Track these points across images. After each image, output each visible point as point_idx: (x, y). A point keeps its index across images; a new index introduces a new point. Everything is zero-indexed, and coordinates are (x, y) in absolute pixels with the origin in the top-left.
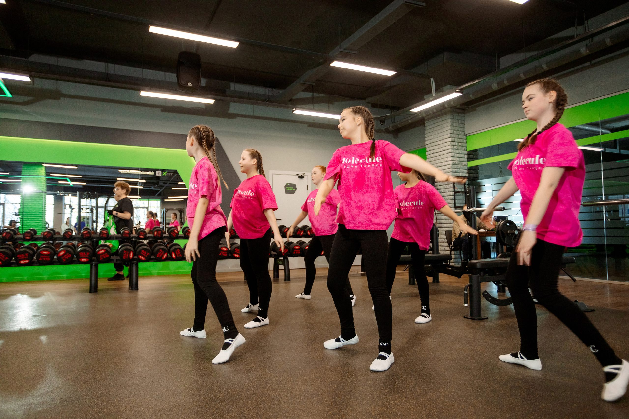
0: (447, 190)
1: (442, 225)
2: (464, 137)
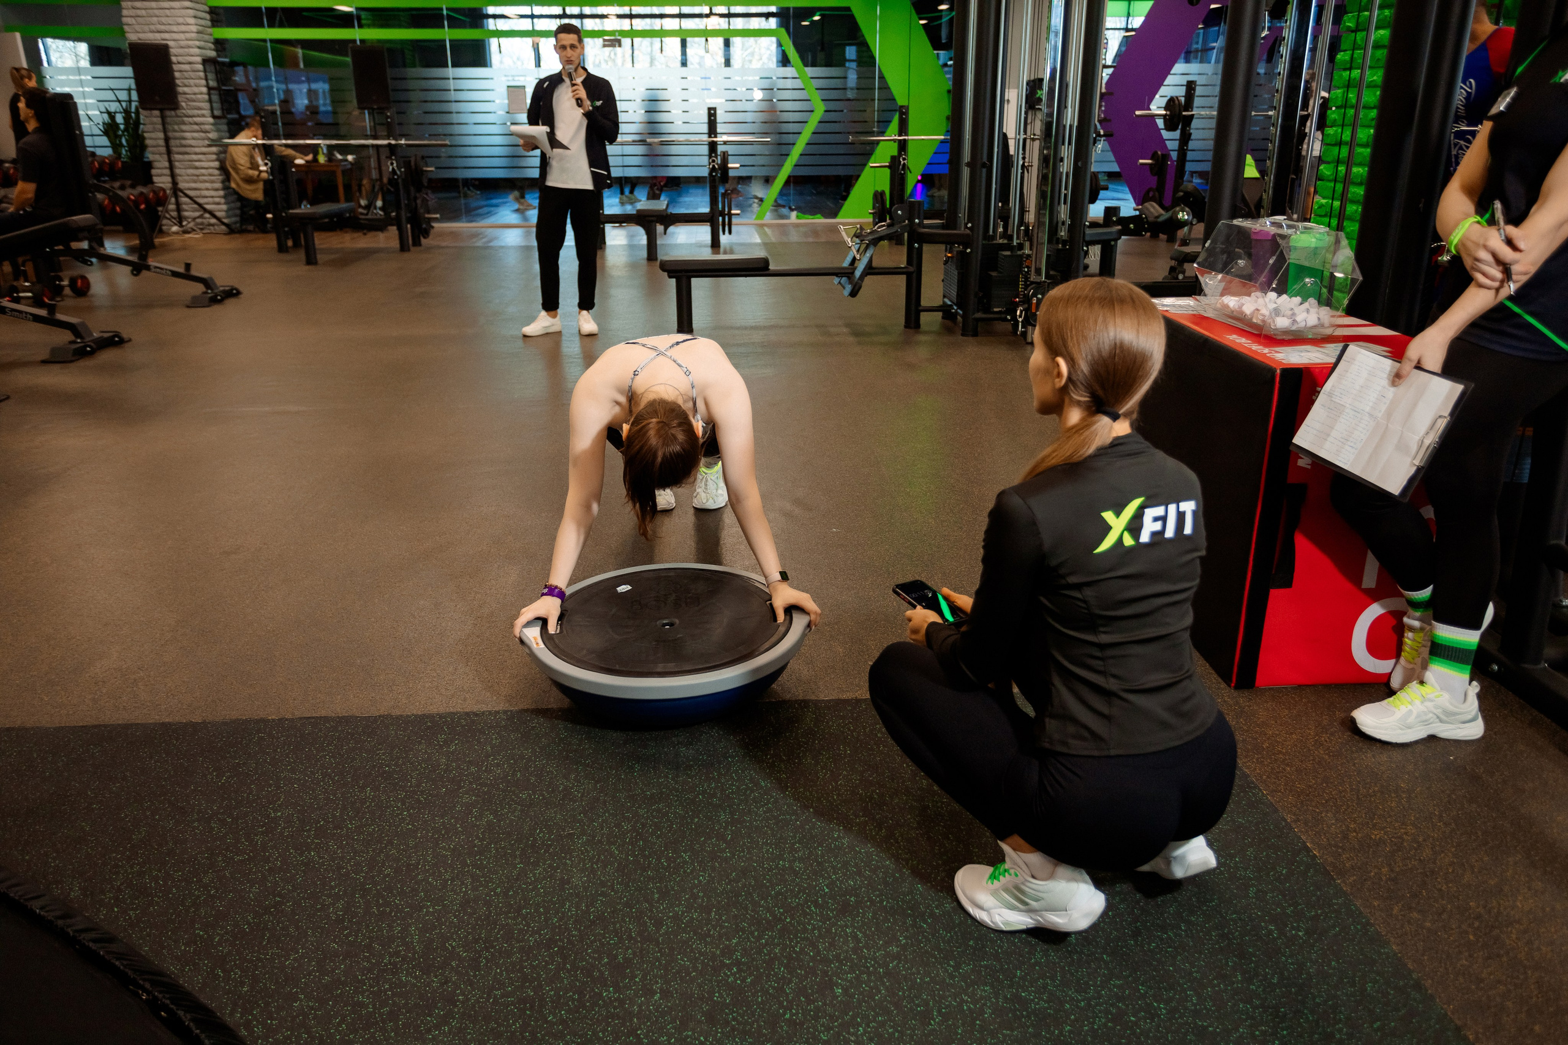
0: (192, 82)
1: (188, 150)
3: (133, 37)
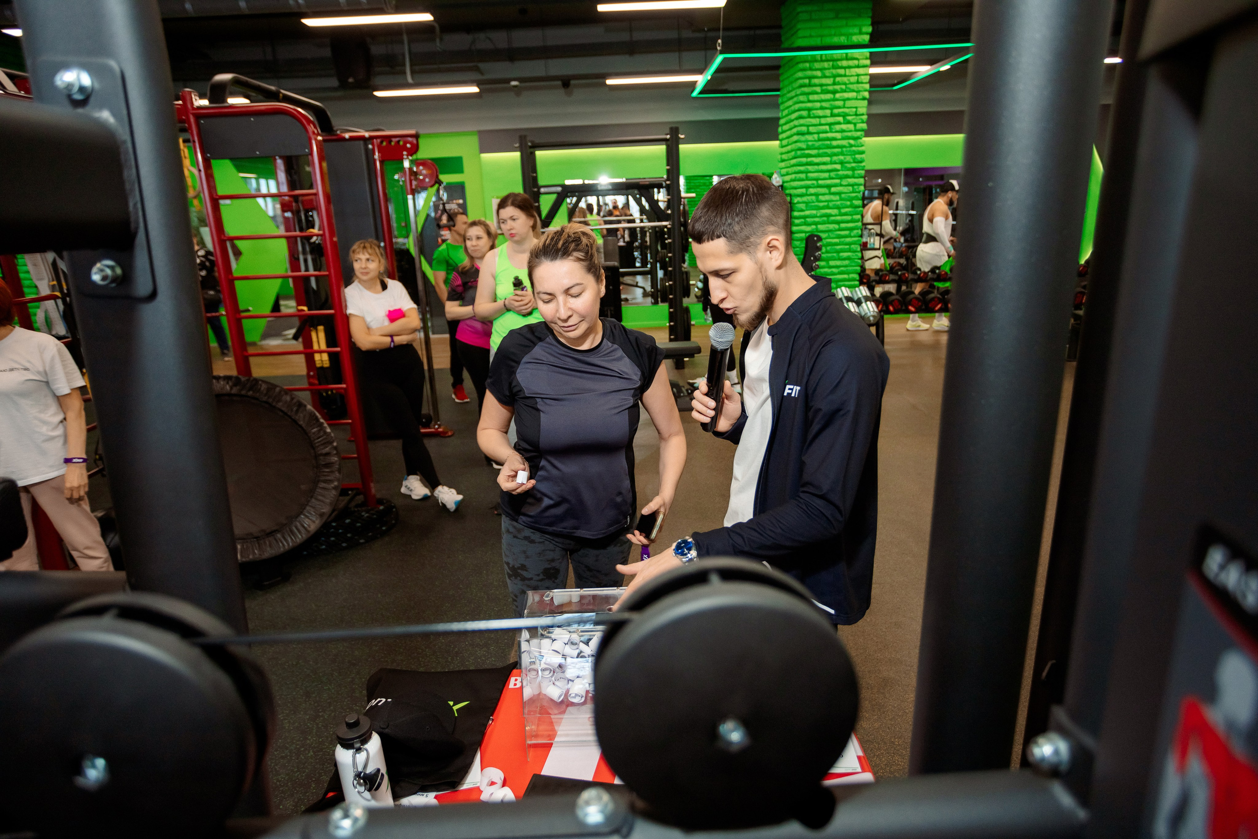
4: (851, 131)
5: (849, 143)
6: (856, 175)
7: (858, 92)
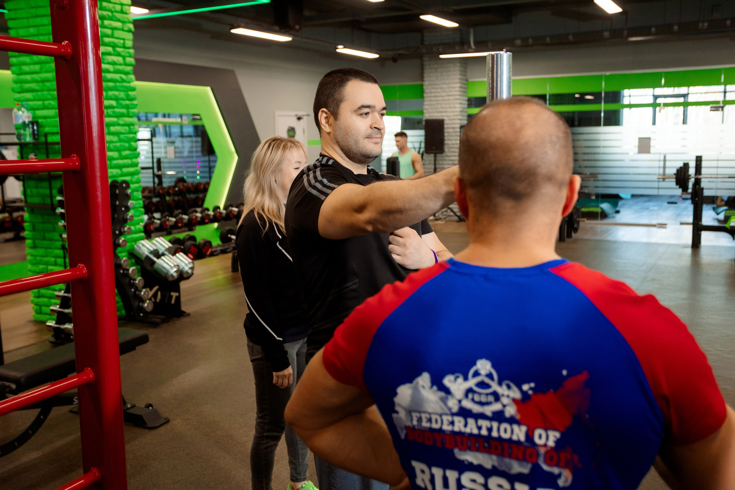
2: (465, 82)
3: (427, 116)
4: (121, 65)
5: (121, 78)
6: (131, 115)
7: (123, 22)
